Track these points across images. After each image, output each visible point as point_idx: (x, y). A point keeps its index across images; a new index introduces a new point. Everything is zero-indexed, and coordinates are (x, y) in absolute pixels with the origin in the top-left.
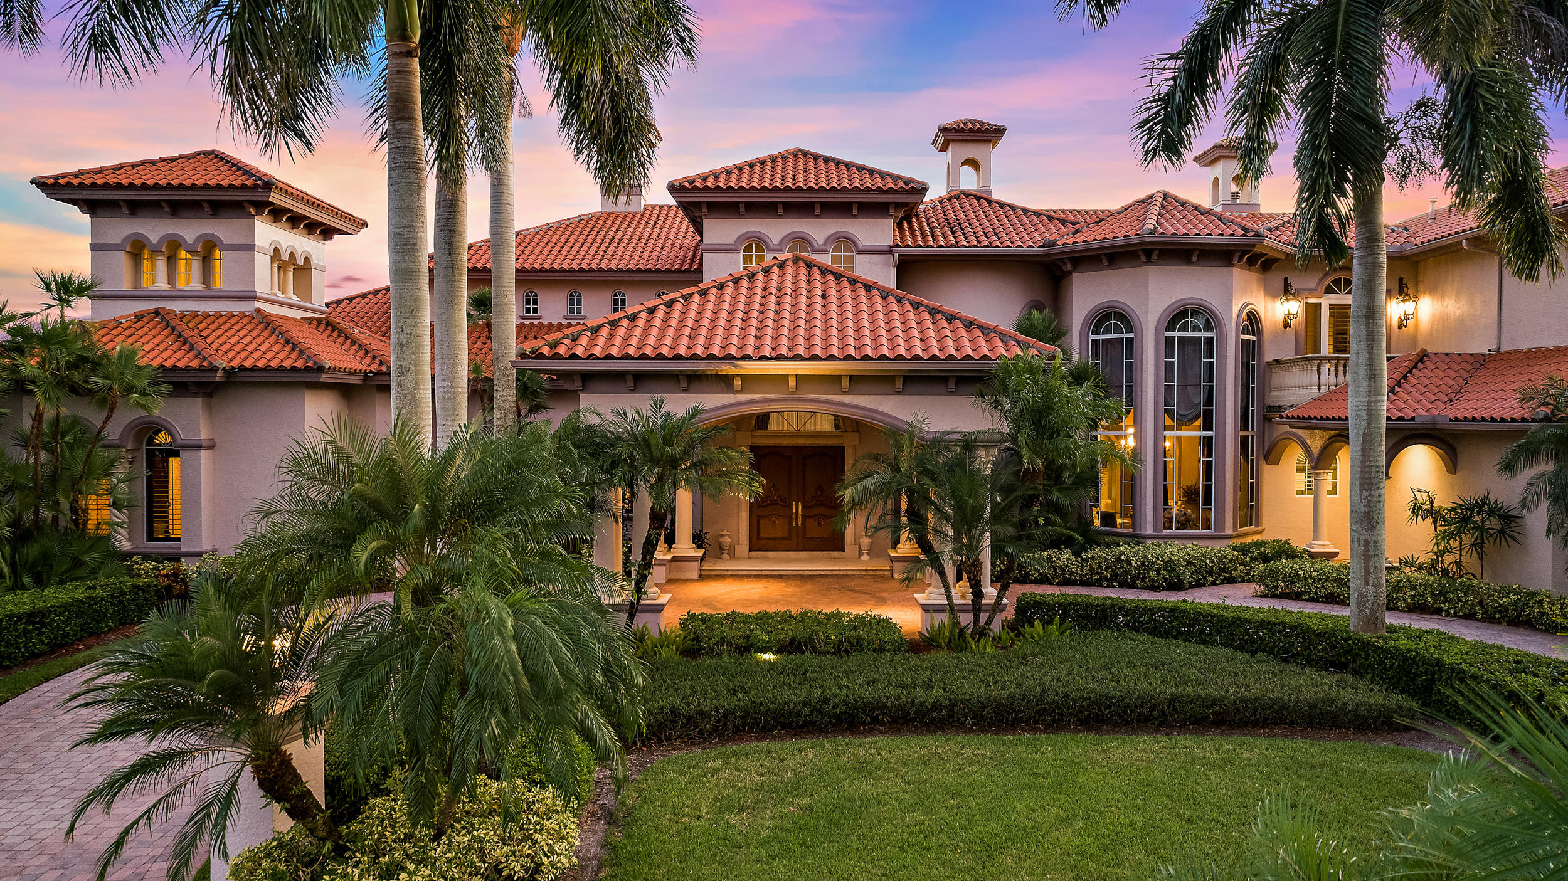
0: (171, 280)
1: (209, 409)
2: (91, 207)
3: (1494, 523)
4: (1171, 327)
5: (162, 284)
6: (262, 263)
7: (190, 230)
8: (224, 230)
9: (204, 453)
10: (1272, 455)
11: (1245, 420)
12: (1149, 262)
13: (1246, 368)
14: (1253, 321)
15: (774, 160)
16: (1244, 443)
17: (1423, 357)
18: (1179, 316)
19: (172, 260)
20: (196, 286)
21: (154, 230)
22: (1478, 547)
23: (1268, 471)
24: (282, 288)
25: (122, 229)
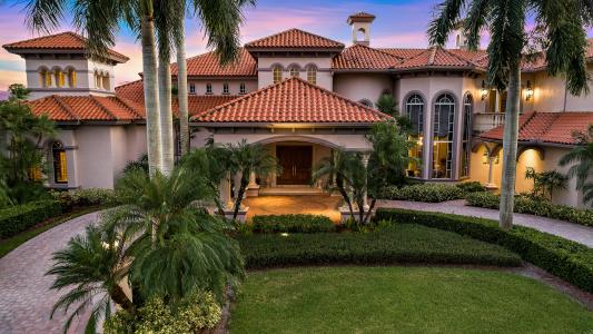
0: (57, 84)
1: (75, 135)
2: (26, 56)
3: (557, 181)
4: (438, 100)
5: (54, 86)
6: (91, 76)
7: (63, 65)
8: (76, 64)
9: (74, 151)
10: (475, 150)
11: (465, 136)
12: (430, 75)
13: (466, 117)
14: (470, 98)
15: (285, 33)
16: (464, 145)
17: (535, 114)
18: (440, 97)
19: (57, 76)
20: (67, 86)
21: (50, 64)
22: (550, 189)
23: (473, 155)
24: (99, 85)
25: (38, 64)
